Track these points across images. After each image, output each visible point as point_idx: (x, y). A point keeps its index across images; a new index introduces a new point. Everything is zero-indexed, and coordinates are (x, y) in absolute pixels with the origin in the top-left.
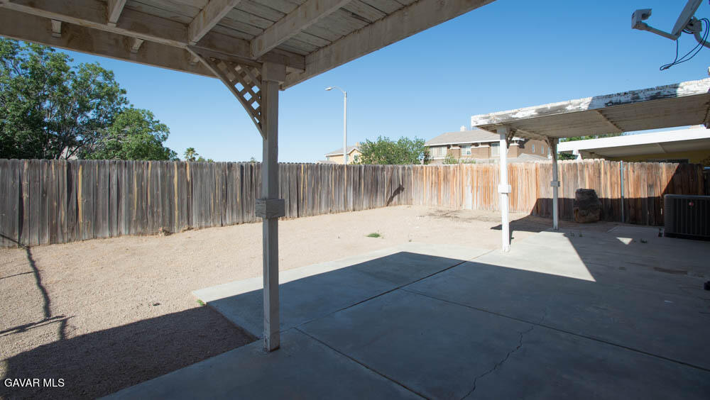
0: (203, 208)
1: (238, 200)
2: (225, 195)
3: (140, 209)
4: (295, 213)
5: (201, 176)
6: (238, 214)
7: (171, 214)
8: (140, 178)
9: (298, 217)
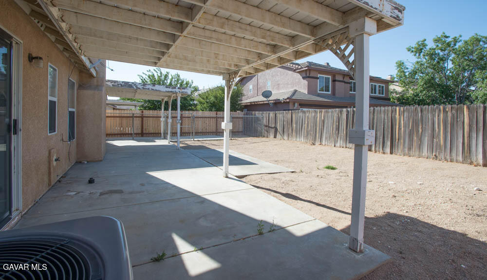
0: (327, 135)
1: (344, 132)
2: (338, 129)
3: (307, 131)
4: (388, 150)
5: (328, 117)
6: (343, 141)
7: (316, 135)
8: (308, 117)
9: (391, 153)
